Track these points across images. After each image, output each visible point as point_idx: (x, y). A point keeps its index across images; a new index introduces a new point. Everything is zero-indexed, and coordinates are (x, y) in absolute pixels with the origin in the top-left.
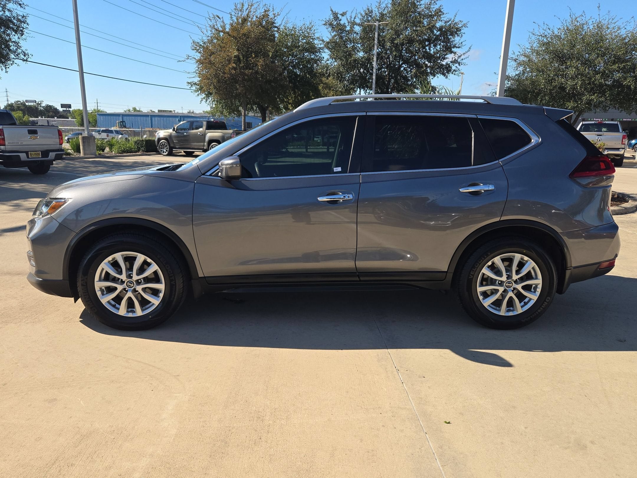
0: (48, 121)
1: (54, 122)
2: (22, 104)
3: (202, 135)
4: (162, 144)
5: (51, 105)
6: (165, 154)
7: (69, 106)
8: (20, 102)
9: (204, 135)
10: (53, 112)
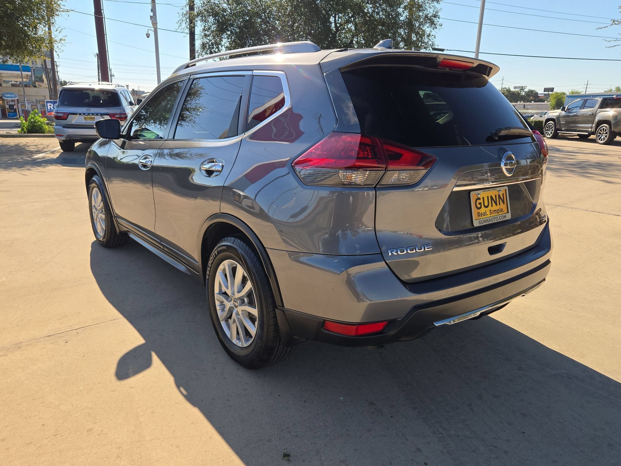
0: (524, 105)
1: (529, 106)
2: (507, 90)
3: (593, 114)
4: (548, 126)
5: (533, 89)
6: (548, 136)
7: (552, 90)
8: (506, 88)
9: (594, 115)
10: (534, 96)
